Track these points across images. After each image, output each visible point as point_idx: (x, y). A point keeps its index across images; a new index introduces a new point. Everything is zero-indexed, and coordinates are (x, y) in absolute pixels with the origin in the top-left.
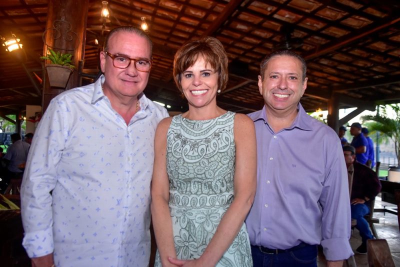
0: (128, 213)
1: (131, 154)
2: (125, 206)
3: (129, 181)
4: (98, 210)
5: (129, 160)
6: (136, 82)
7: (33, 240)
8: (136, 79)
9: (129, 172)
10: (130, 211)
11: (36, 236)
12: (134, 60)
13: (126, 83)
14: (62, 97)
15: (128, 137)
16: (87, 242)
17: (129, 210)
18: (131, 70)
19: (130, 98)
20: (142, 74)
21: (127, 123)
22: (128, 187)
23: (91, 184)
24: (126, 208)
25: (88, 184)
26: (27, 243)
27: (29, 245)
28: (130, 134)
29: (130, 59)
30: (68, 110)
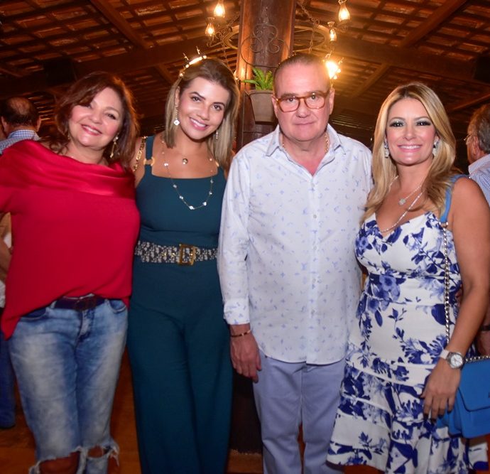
0: (317, 279)
1: (318, 210)
2: (312, 270)
3: (316, 242)
4: (283, 275)
5: (315, 217)
6: (311, 123)
7: (235, 307)
8: (309, 119)
9: (315, 232)
10: (319, 277)
11: (238, 303)
12: (304, 98)
13: (300, 127)
14: (241, 155)
15: (313, 190)
16: (276, 308)
17: (318, 275)
18: (302, 110)
19: (309, 142)
20: (315, 111)
21: (313, 173)
22: (315, 248)
23: (275, 247)
24: (314, 273)
25: (272, 247)
26: (229, 310)
27: (231, 312)
28: (316, 186)
29: (298, 99)
30: (247, 168)
